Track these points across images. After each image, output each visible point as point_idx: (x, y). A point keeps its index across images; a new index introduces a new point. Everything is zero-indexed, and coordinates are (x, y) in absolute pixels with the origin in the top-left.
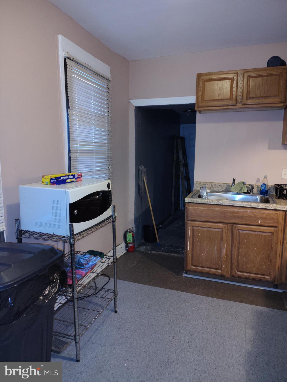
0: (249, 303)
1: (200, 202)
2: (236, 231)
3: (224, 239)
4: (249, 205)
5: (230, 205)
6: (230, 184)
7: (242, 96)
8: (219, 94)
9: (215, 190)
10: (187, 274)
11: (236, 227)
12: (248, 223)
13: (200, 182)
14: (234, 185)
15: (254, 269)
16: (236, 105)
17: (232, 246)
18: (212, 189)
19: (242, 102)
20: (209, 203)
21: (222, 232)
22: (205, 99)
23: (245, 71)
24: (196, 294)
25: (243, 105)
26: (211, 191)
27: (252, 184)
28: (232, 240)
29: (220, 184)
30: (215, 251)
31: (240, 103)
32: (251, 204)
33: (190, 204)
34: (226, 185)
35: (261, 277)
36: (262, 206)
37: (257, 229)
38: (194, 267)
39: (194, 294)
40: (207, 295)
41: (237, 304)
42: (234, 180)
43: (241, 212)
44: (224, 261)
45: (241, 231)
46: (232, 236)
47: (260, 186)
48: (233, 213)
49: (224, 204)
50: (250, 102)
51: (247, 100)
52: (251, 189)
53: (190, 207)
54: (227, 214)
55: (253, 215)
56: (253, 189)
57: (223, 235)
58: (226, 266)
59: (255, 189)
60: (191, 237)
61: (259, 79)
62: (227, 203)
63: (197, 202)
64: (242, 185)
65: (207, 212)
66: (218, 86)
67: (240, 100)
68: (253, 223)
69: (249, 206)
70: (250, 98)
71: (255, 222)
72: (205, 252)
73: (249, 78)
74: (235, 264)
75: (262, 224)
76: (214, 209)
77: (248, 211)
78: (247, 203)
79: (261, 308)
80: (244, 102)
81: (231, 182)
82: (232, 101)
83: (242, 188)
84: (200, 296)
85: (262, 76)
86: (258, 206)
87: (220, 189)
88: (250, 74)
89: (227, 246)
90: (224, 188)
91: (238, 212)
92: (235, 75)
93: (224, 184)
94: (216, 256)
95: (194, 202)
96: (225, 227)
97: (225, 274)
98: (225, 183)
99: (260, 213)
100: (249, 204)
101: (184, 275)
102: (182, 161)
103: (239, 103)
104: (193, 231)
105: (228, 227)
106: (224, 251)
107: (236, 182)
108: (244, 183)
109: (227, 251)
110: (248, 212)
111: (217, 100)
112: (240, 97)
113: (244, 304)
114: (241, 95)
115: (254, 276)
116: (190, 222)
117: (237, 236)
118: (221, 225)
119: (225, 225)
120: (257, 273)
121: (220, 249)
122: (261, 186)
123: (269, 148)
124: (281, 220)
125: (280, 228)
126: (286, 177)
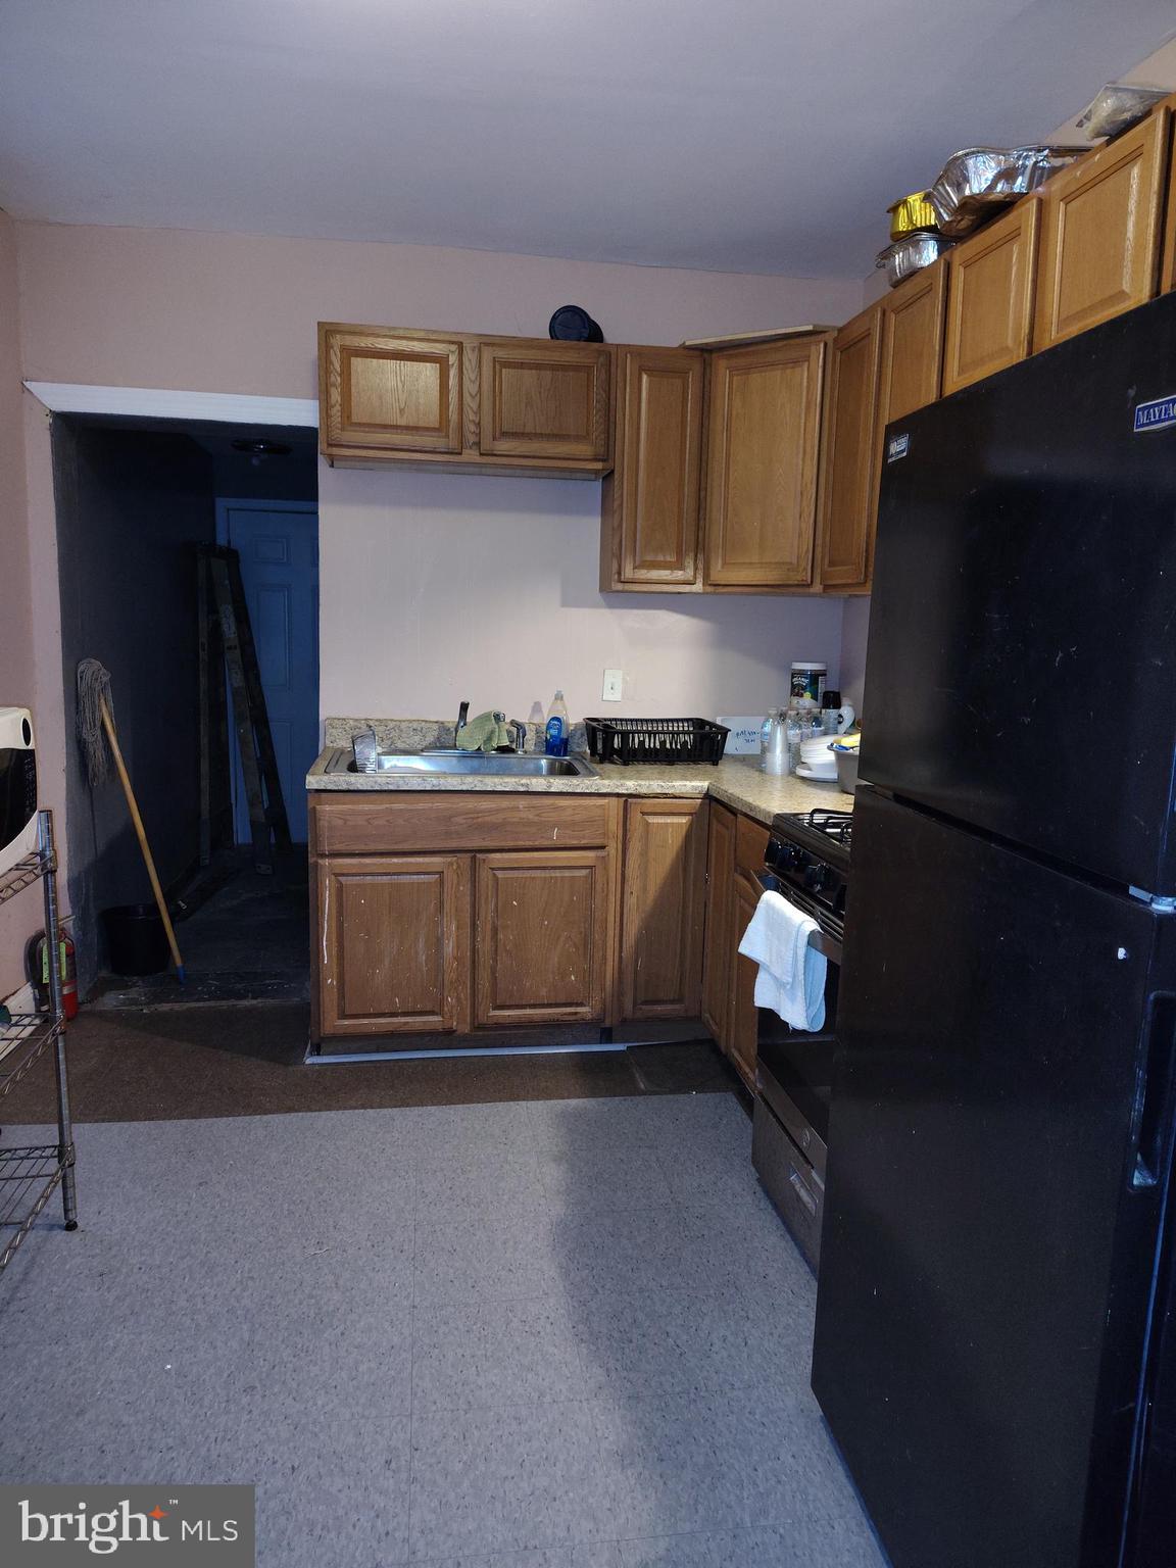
0: (537, 1098)
1: (361, 788)
2: (485, 875)
3: (447, 906)
4: (522, 785)
5: (464, 788)
6: (449, 722)
7: (478, 425)
8: (402, 407)
9: (400, 745)
10: (318, 1054)
11: (484, 860)
12: (521, 843)
13: (344, 719)
14: (465, 724)
15: (544, 992)
16: (460, 454)
17: (474, 925)
18: (389, 742)
19: (478, 444)
20: (391, 787)
21: (441, 882)
22: (355, 419)
23: (487, 342)
24: (363, 1107)
25: (481, 454)
26: (385, 750)
27: (520, 720)
28: (473, 906)
29: (415, 725)
30: (421, 953)
31: (474, 447)
32: (528, 782)
33: (324, 795)
34: (435, 727)
35: (565, 1014)
36: (559, 784)
37: (547, 859)
38: (346, 1022)
39: (356, 1111)
40: (404, 1103)
41: (501, 1106)
42: (464, 707)
43: (498, 811)
44: (451, 982)
45: (500, 874)
46: (474, 895)
47: (545, 727)
48: (476, 815)
49: (443, 789)
50: (504, 446)
51: (494, 439)
52: (518, 736)
53: (327, 808)
54: (454, 820)
55: (538, 815)
56: (524, 737)
57: (445, 895)
58: (458, 999)
59: (531, 736)
60: (334, 911)
61: (529, 376)
62: (455, 783)
63: (352, 788)
64: (493, 721)
65: (388, 821)
66: (399, 378)
67: (472, 439)
68: (536, 843)
69: (522, 789)
70: (504, 434)
71: (542, 837)
72: (387, 963)
73: (500, 364)
74: (484, 984)
75: (560, 843)
76: (410, 807)
77: (522, 802)
78: (517, 780)
79: (574, 1103)
80: (485, 446)
81: (453, 716)
82: (447, 436)
83: (493, 732)
84: (378, 1110)
85: (538, 367)
86: (550, 787)
87: (416, 741)
88: (501, 354)
89: (458, 928)
90: (430, 739)
91: (490, 811)
92: (454, 348)
93: (428, 725)
94: (425, 969)
95: (340, 788)
96: (451, 864)
97: (455, 1023)
98: (430, 722)
99: (557, 808)
100: (524, 781)
101: (308, 1061)
102: (235, 648)
103: (471, 448)
104: (340, 890)
105: (459, 867)
106: (449, 948)
107: (471, 716)
108: (497, 717)
109: (458, 946)
110: (521, 806)
111: (396, 427)
112: (473, 428)
113: (523, 1103)
114: (474, 421)
115: (544, 1014)
116: (326, 862)
117: (490, 887)
118: (436, 859)
119: (449, 860)
120: (553, 1002)
121: (438, 943)
122: (549, 727)
123: (565, 604)
124: (614, 826)
125: (613, 849)
126: (617, 696)
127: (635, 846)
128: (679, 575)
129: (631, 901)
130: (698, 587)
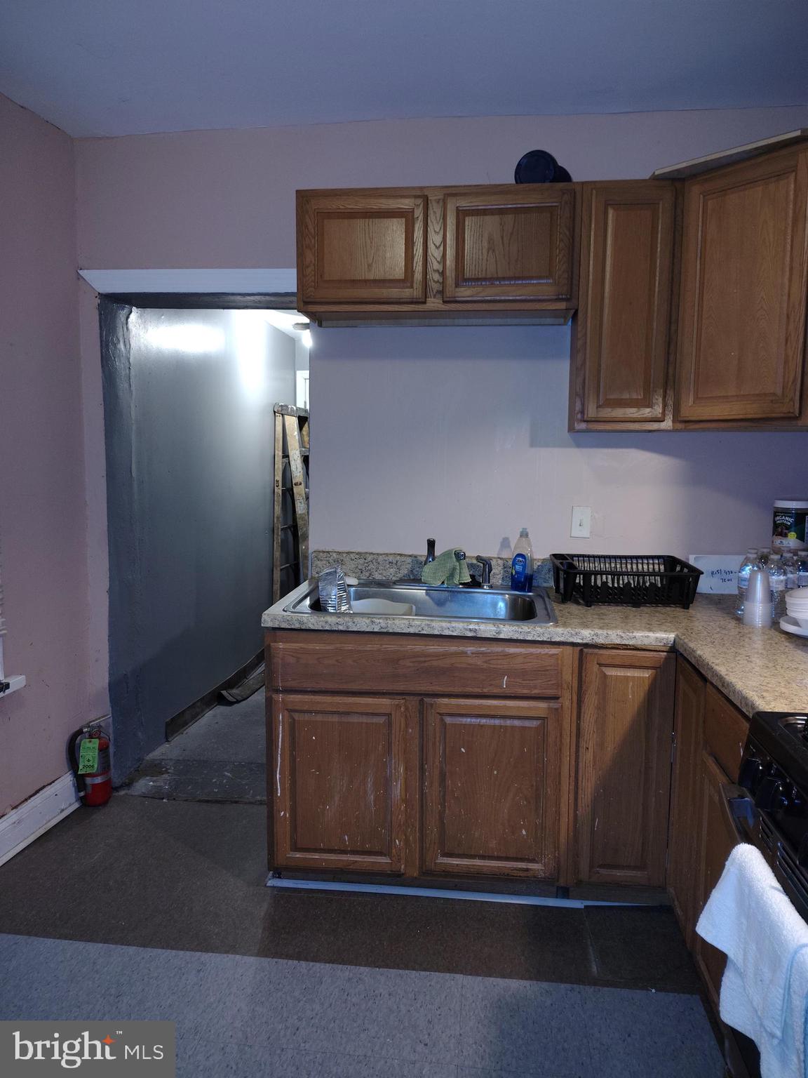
0: (475, 972)
1: (312, 627)
2: (433, 721)
3: (395, 749)
4: (470, 630)
5: (412, 630)
6: (421, 556)
7: (443, 274)
8: (370, 262)
9: (377, 577)
10: (279, 877)
11: (432, 705)
12: (469, 690)
13: (328, 552)
14: (433, 560)
15: (493, 844)
16: (425, 303)
17: (422, 769)
18: (367, 574)
19: (442, 292)
20: (341, 628)
21: (389, 724)
22: (327, 277)
23: (451, 192)
24: (299, 957)
25: (444, 302)
26: (362, 581)
27: (484, 555)
28: (422, 749)
29: (391, 558)
30: (369, 792)
31: (439, 296)
32: (477, 628)
33: (279, 633)
34: (409, 560)
35: (516, 869)
36: (510, 630)
37: (496, 707)
38: (298, 855)
39: (290, 962)
40: (338, 957)
41: (436, 977)
42: (431, 544)
43: (445, 655)
44: (400, 825)
45: (448, 720)
46: (422, 737)
47: (510, 563)
48: (422, 659)
49: (391, 631)
50: (465, 292)
51: (457, 285)
52: (484, 570)
53: (281, 645)
54: (401, 662)
55: (486, 662)
56: (490, 572)
57: (393, 736)
58: (407, 841)
59: (497, 570)
60: (287, 745)
61: (491, 222)
62: (403, 626)
63: (303, 627)
64: (455, 560)
65: (337, 661)
66: (367, 235)
67: (436, 287)
68: (485, 690)
69: (470, 634)
70: (466, 280)
71: (491, 685)
72: (337, 798)
73: (462, 214)
74: (433, 830)
75: (509, 692)
76: (360, 648)
77: (470, 649)
78: (465, 624)
79: (515, 985)
80: (448, 293)
81: (424, 551)
82: (412, 287)
83: (454, 569)
84: (312, 964)
85: (501, 212)
86: (499, 633)
87: (391, 573)
88: (464, 203)
89: (406, 769)
90: (404, 571)
91: (438, 656)
92: (419, 201)
93: (403, 559)
94: (373, 809)
95: (293, 627)
96: (398, 706)
97: (403, 867)
98: (405, 555)
99: (507, 655)
100: (471, 627)
101: (270, 883)
103: (435, 297)
104: (293, 728)
105: (407, 709)
106: (397, 790)
107: (437, 552)
108: (459, 556)
109: (407, 787)
110: (469, 652)
111: (366, 281)
112: (436, 277)
113: (459, 977)
114: (438, 271)
115: (493, 867)
116: (280, 697)
117: (438, 735)
118: (385, 701)
119: (396, 702)
120: (504, 855)
121: (385, 784)
122: (514, 564)
123: (533, 443)
124: (568, 676)
125: (567, 701)
126: (585, 532)
127: (591, 700)
128: (646, 412)
129: (587, 757)
130: (668, 424)
